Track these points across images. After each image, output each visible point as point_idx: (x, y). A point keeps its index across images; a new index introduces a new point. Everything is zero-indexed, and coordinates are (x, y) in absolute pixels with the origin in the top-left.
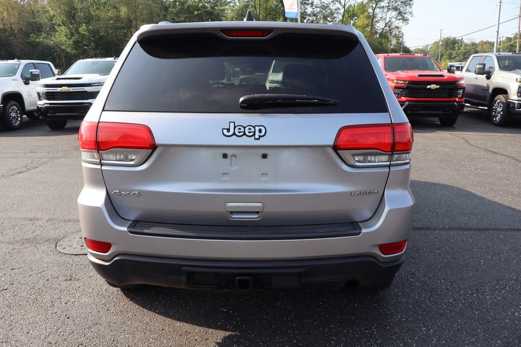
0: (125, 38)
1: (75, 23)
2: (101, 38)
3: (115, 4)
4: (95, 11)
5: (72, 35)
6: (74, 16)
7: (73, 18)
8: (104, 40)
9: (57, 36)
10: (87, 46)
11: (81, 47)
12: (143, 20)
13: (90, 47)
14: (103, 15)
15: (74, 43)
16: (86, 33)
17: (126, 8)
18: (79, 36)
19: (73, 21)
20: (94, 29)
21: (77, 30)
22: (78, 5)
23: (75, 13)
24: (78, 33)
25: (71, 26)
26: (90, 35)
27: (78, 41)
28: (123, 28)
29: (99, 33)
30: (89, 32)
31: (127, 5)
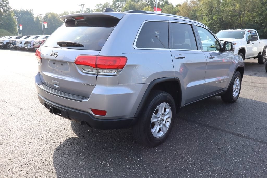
0: (236, 21)
1: (212, 14)
2: (223, 21)
3: (234, 3)
4: (222, 8)
5: (209, 20)
6: (212, 11)
7: (211, 12)
8: (225, 22)
9: (202, 21)
10: (215, 25)
11: (212, 26)
12: (249, 11)
13: (217, 26)
14: (226, 9)
15: (209, 24)
16: (216, 19)
17: (239, 5)
18: (213, 21)
19: (211, 14)
20: (220, 17)
21: (212, 18)
22: (215, 5)
23: (213, 9)
24: (212, 19)
25: (209, 16)
26: (218, 20)
27: (211, 23)
28: (236, 16)
29: (223, 19)
30: (218, 18)
31: (241, 3)
